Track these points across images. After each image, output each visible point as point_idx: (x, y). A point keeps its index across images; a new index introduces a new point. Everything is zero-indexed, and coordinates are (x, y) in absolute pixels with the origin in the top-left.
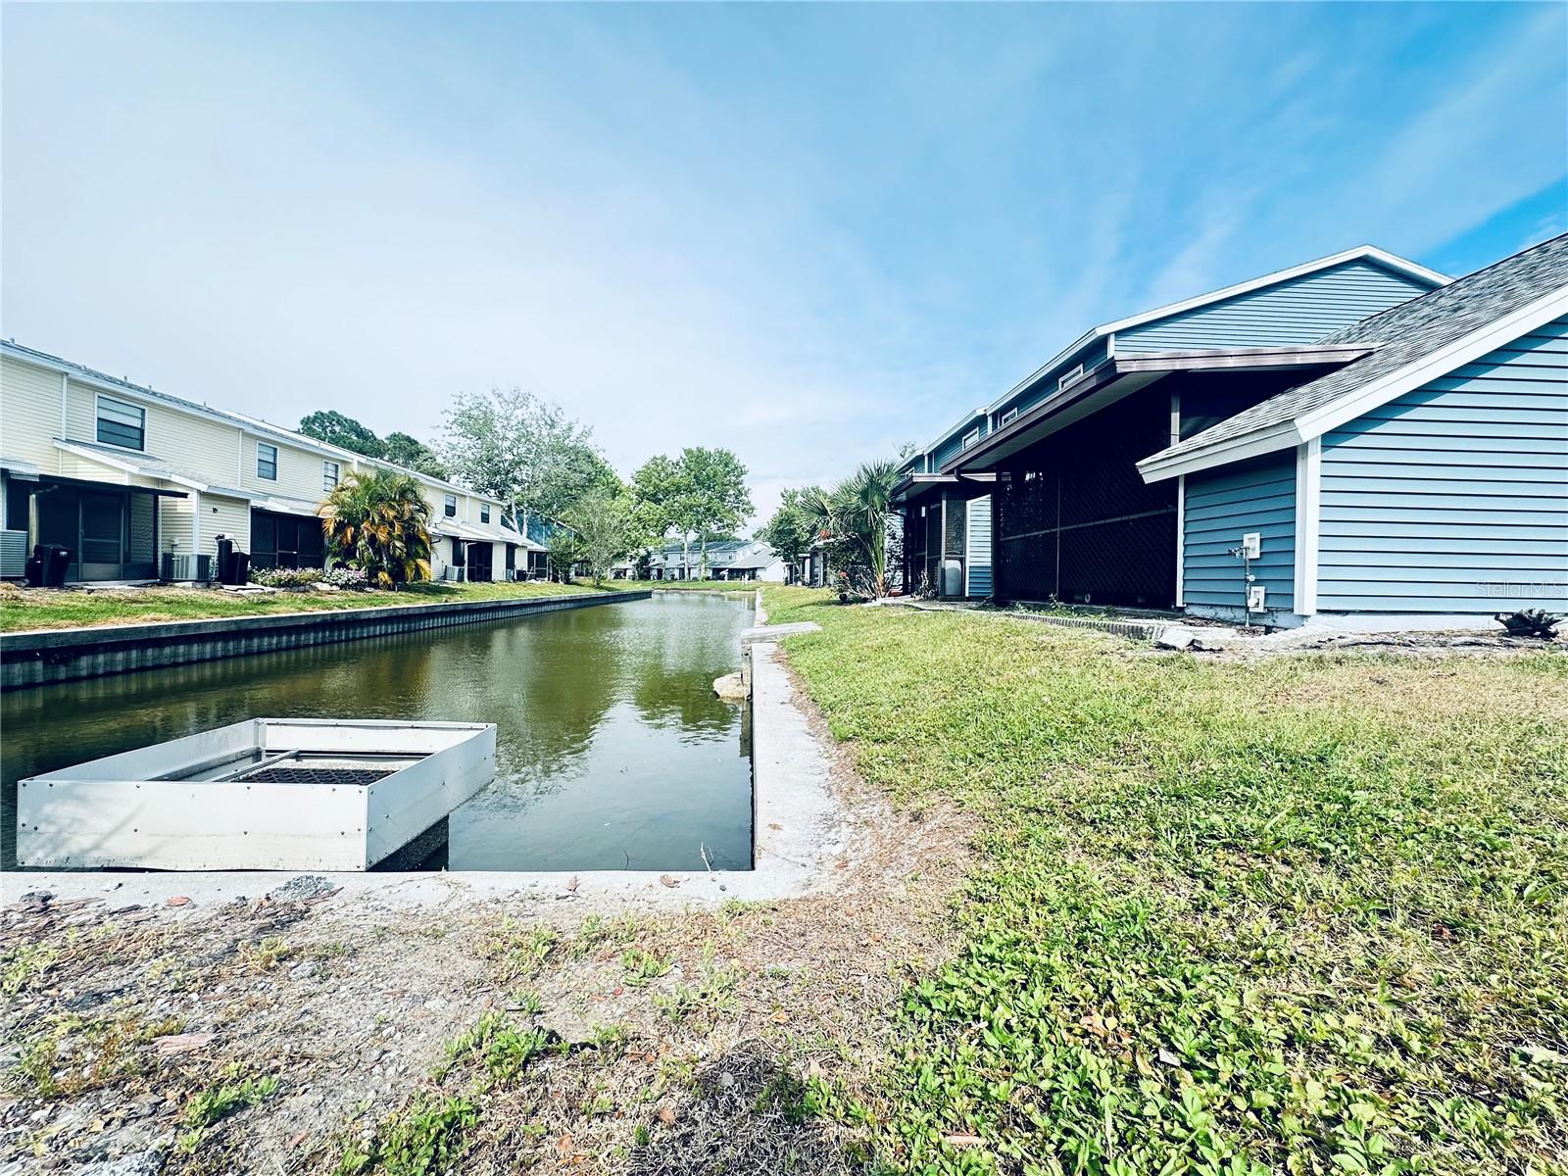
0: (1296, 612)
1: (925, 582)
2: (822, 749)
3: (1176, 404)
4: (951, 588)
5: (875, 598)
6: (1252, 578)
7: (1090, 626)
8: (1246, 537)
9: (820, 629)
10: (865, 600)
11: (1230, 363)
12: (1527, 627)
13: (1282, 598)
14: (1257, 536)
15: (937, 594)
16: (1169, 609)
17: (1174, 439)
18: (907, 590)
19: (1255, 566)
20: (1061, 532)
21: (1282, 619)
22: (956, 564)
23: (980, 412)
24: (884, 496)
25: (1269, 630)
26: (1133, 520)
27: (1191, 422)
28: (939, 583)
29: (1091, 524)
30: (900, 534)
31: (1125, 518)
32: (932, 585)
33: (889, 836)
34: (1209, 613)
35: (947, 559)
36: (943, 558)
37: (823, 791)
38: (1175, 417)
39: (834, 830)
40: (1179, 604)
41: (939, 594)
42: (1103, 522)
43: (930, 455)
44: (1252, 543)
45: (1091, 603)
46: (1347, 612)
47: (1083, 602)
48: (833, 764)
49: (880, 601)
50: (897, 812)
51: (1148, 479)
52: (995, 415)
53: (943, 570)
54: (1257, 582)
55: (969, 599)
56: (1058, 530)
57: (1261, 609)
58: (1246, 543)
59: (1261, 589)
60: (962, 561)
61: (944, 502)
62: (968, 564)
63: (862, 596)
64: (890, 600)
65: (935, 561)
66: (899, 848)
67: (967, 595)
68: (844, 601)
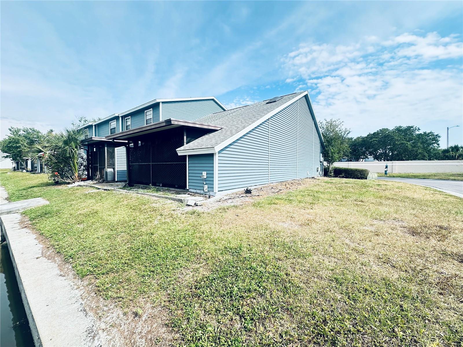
0: (214, 192)
1: (98, 176)
2: (72, 284)
3: (185, 134)
4: (109, 178)
5: (74, 182)
6: (205, 183)
7: (166, 198)
8: (203, 172)
9: (48, 203)
10: (69, 183)
11: (197, 126)
12: (248, 192)
13: (211, 188)
14: (206, 172)
15: (104, 181)
16: (185, 189)
17: (185, 143)
18: (89, 178)
19: (205, 180)
20: (152, 164)
21: (211, 193)
22: (112, 170)
23: (117, 115)
24: (76, 142)
25: (209, 197)
26: (174, 164)
27: (189, 139)
28: (104, 176)
29: (162, 163)
30: (85, 156)
31: (172, 163)
32: (102, 177)
33: (126, 330)
34: (195, 191)
35: (108, 168)
36: (106, 168)
37: (82, 313)
38: (185, 137)
39: (96, 338)
40: (187, 188)
41: (104, 180)
42: (165, 163)
43: (95, 125)
44: (204, 174)
45: (162, 186)
46: (223, 191)
47: (160, 186)
48: (82, 292)
49: (77, 184)
50: (125, 314)
51: (179, 154)
52: (122, 117)
53: (106, 172)
54: (206, 184)
55: (117, 182)
56: (151, 163)
57: (207, 191)
58: (203, 174)
59: (207, 186)
60: (114, 169)
61: (106, 148)
62: (116, 170)
63: (67, 181)
64: (82, 183)
65: (102, 168)
66: (134, 336)
67: (116, 180)
68: (57, 183)
